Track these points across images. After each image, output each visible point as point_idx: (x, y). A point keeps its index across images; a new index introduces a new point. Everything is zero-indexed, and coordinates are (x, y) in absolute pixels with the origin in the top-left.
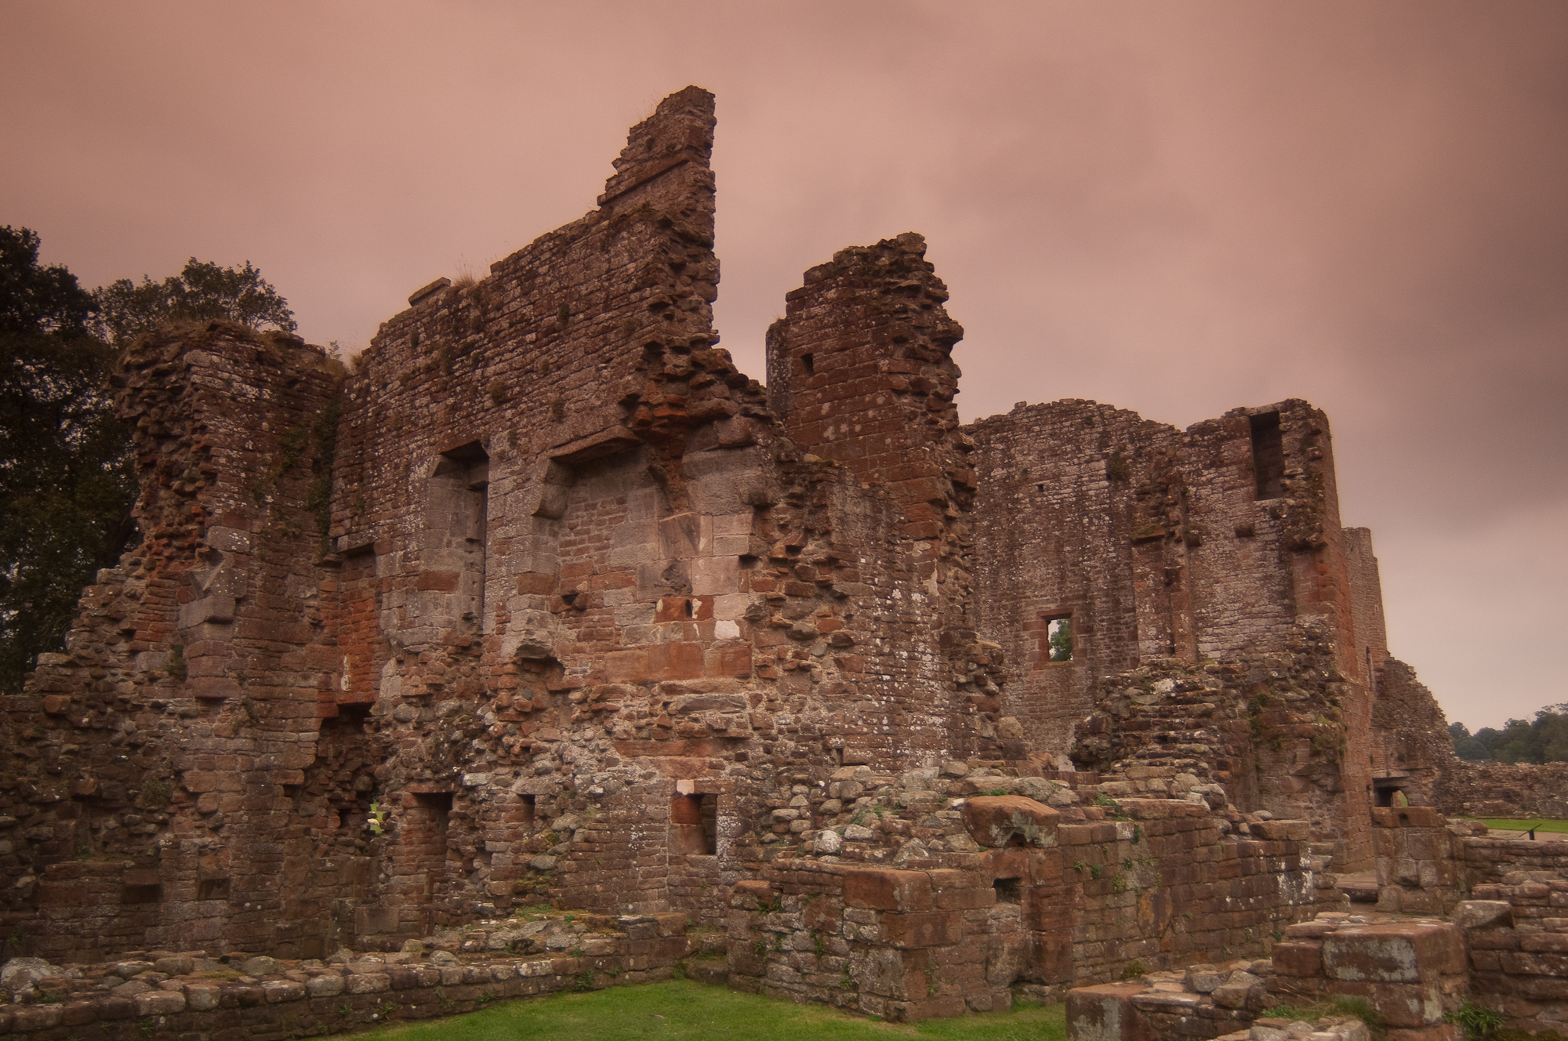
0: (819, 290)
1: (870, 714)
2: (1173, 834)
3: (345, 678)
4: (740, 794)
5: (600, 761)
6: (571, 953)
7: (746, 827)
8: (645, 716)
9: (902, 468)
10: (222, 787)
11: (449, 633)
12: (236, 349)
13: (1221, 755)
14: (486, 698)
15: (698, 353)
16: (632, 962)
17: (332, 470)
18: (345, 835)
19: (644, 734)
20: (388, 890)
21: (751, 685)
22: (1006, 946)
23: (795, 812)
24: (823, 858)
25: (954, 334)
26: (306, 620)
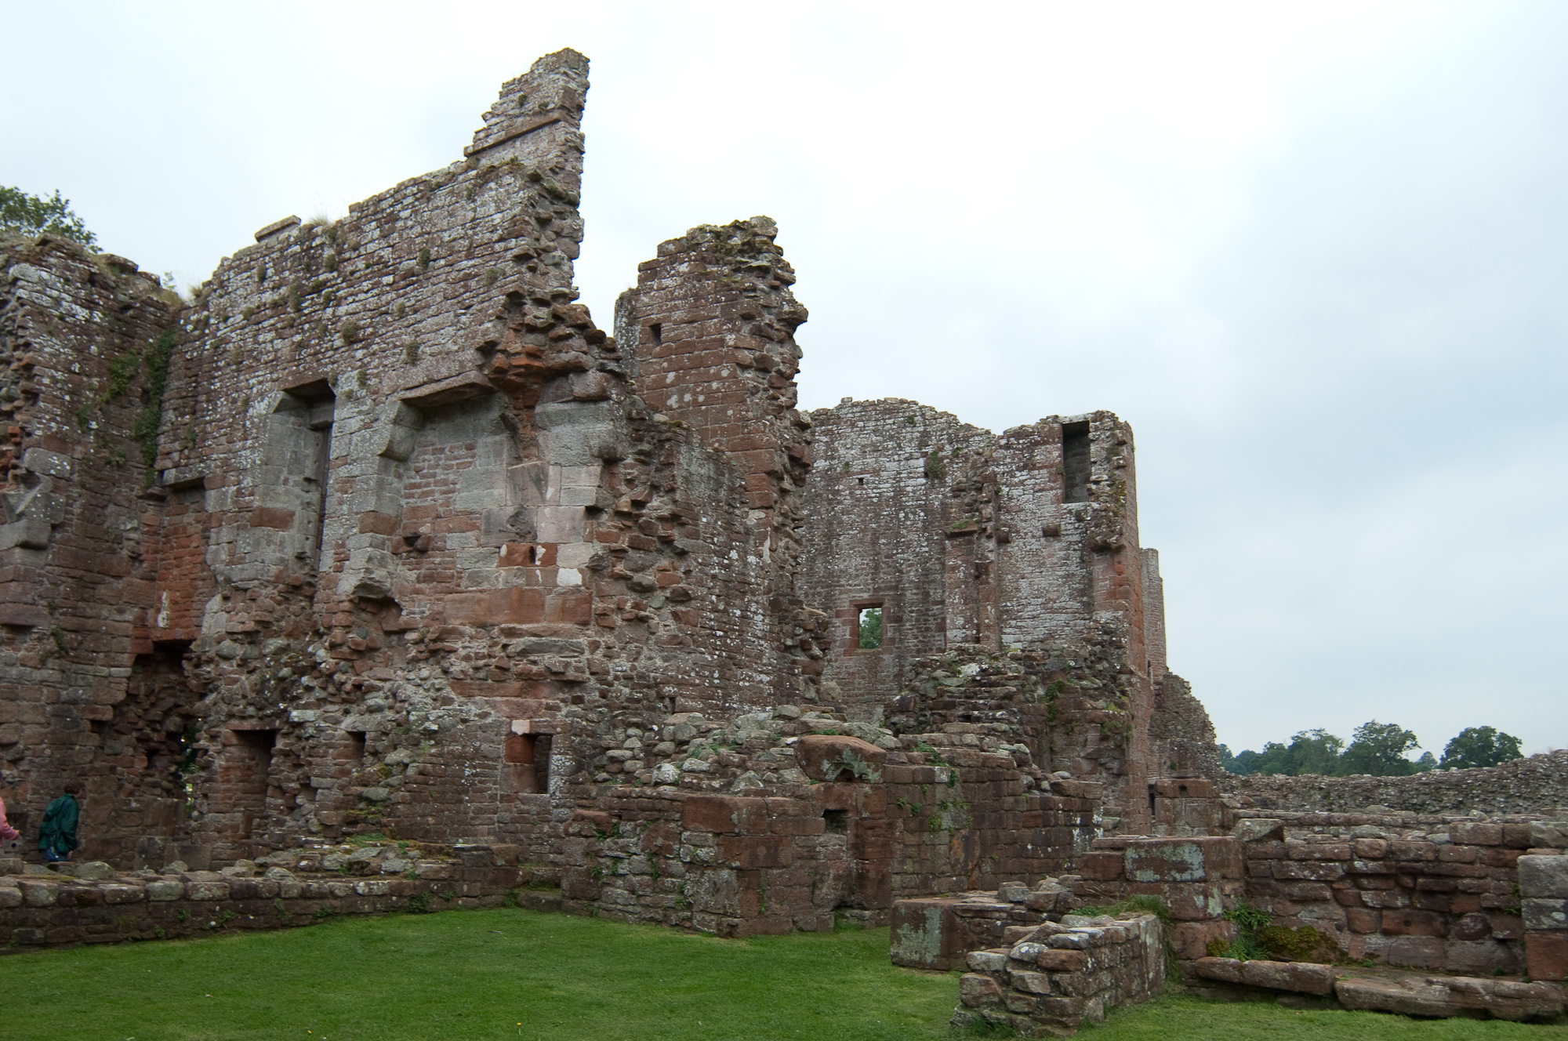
0: (672, 263)
1: (703, 667)
2: (984, 782)
3: (163, 614)
4: (575, 735)
5: (435, 700)
6: (406, 877)
7: (579, 767)
8: (483, 657)
9: (742, 439)
10: (25, 718)
11: (281, 572)
12: (68, 268)
13: (1020, 735)
14: (318, 634)
15: (559, 307)
16: (465, 888)
17: (161, 402)
18: (152, 776)
19: (482, 674)
20: (202, 828)
21: (589, 632)
22: (832, 872)
23: (628, 753)
24: (662, 788)
25: (797, 317)
26: (125, 553)
